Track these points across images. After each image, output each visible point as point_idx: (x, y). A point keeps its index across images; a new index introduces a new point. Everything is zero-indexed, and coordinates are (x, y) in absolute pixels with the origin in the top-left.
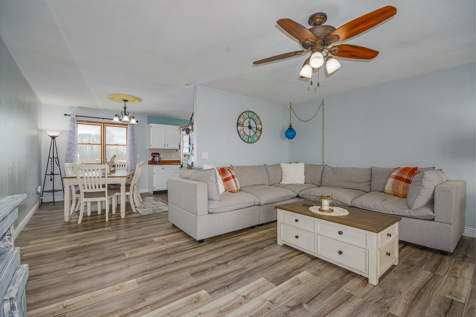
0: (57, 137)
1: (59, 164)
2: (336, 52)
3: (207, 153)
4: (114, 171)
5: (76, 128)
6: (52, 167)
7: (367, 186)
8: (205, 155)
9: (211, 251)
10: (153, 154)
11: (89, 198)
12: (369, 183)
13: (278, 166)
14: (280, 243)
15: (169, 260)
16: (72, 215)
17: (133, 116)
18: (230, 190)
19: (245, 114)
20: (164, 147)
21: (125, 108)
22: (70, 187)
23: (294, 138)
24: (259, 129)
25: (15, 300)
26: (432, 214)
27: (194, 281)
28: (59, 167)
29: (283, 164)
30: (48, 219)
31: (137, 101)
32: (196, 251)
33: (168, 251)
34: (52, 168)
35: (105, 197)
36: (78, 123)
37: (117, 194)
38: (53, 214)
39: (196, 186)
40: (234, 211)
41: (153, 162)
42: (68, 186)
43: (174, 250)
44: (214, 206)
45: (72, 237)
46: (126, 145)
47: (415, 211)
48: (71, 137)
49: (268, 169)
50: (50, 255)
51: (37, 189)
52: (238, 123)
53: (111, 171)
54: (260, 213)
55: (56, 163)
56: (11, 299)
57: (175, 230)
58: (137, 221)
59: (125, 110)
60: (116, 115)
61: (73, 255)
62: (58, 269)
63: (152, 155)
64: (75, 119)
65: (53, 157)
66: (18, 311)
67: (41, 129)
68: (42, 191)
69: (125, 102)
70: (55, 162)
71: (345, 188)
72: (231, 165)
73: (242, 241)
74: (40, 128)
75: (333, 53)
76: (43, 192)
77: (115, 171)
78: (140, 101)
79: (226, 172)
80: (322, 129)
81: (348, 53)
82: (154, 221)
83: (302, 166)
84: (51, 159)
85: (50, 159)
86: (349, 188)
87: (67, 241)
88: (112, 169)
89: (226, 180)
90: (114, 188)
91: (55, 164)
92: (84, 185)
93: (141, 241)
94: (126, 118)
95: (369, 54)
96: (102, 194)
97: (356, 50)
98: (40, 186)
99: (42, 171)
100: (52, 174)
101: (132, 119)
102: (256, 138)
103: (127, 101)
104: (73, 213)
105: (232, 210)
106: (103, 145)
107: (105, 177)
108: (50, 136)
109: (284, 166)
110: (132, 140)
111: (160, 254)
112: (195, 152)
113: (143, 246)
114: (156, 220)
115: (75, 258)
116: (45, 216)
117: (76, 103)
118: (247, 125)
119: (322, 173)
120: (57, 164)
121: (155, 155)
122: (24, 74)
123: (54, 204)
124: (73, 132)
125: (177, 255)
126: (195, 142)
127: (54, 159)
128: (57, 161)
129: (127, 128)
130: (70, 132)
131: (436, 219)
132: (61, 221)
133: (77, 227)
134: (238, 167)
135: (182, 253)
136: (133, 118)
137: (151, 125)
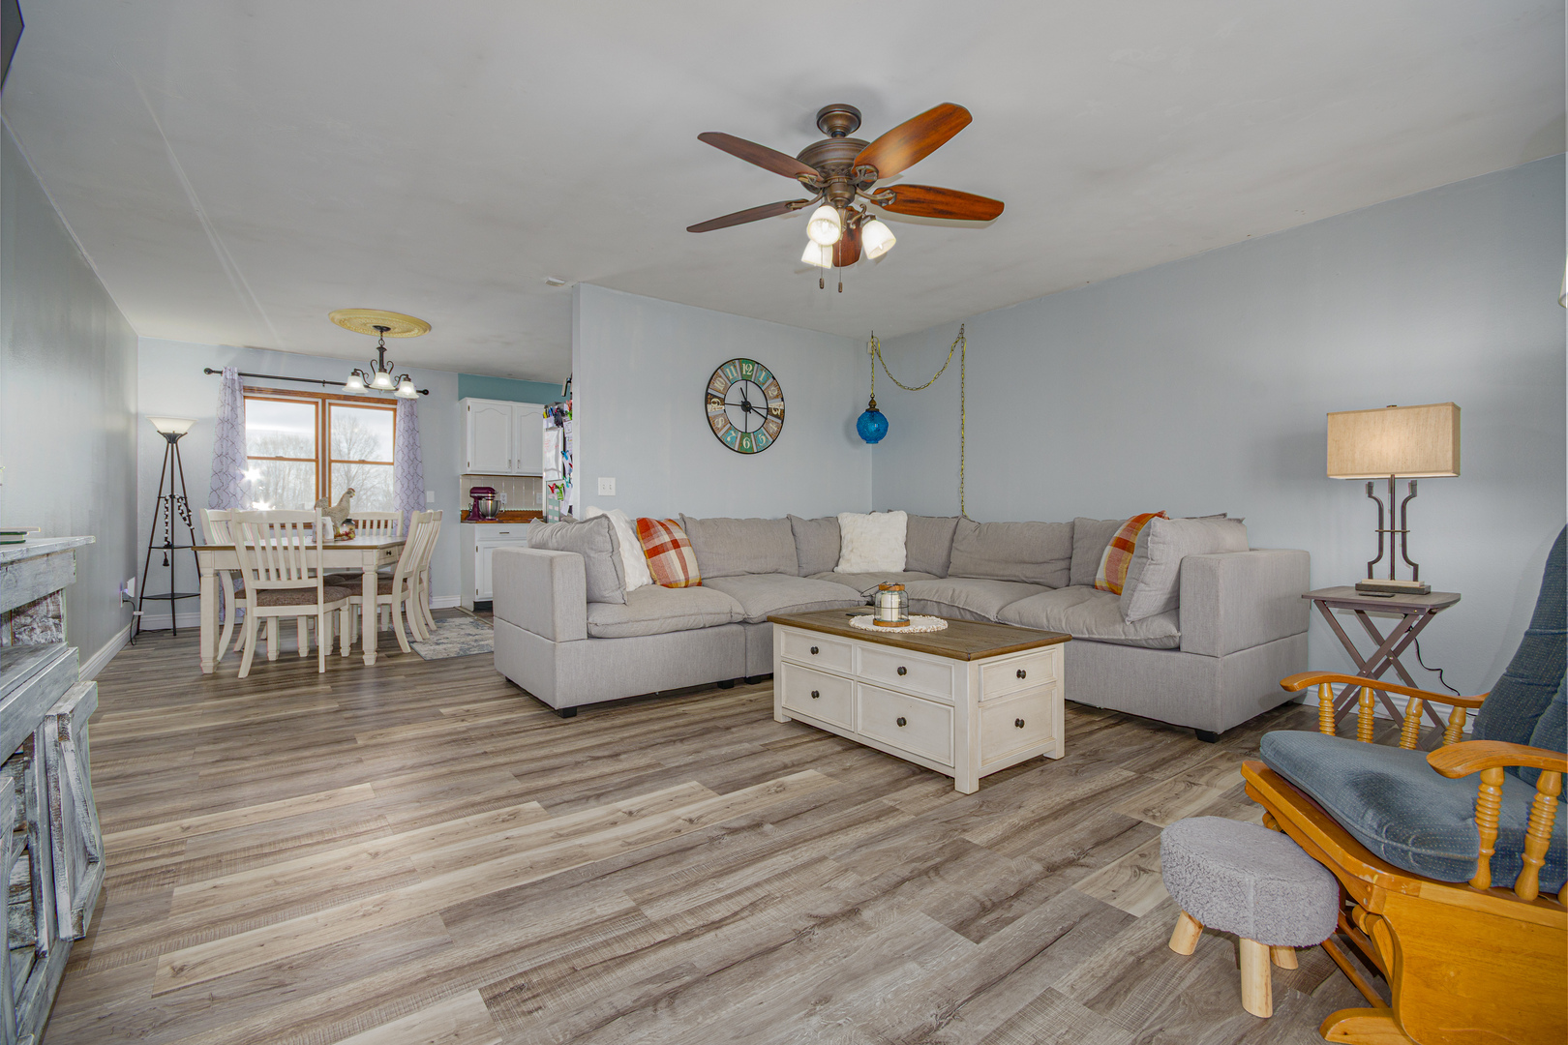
0: (182, 435)
1: (189, 516)
2: (890, 203)
3: (613, 481)
4: (347, 534)
5: (239, 409)
6: (170, 524)
7: (1059, 573)
8: (607, 486)
9: (589, 732)
10: (474, 490)
11: (270, 605)
12: (1063, 564)
13: (833, 522)
14: (780, 716)
15: (467, 750)
16: (223, 658)
17: (407, 376)
18: (664, 581)
19: (732, 367)
20: (509, 470)
21: (382, 350)
22: (217, 574)
23: (881, 438)
24: (775, 413)
25: (68, 720)
26: (1174, 631)
27: (518, 786)
28: (189, 525)
29: (845, 514)
30: (155, 668)
31: (416, 331)
32: (548, 733)
33: (473, 734)
34: (169, 528)
35: (317, 604)
36: (245, 397)
37: (355, 599)
38: (171, 656)
39: (551, 560)
40: (665, 635)
41: (474, 516)
42: (211, 571)
43: (488, 731)
44: (602, 616)
45: (219, 706)
46: (392, 464)
47: (1138, 626)
48: (224, 436)
49: (796, 529)
50: (157, 741)
51: (123, 586)
52: (707, 394)
53: (340, 535)
54: (749, 645)
55: (181, 514)
56: (61, 717)
57: (510, 692)
58: (408, 673)
59: (382, 356)
60: (355, 370)
61: (216, 741)
62: (175, 765)
63: (471, 493)
64: (237, 383)
65: (172, 496)
66: (73, 747)
67: (137, 414)
68: (139, 596)
69: (382, 332)
70: (177, 512)
71: (1005, 578)
72: (682, 516)
73: (684, 714)
74: (133, 410)
75: (883, 205)
76: (142, 598)
77: (352, 535)
78: (425, 331)
79: (652, 530)
80: (960, 413)
81: (924, 205)
82: (456, 673)
83: (900, 519)
84: (167, 500)
85: (162, 501)
86: (1014, 579)
87: (203, 714)
88: (344, 529)
89: (653, 553)
90: (344, 583)
91: (178, 518)
92: (257, 570)
93: (406, 714)
94: (383, 381)
95: (979, 208)
96: (307, 595)
97: (940, 198)
98: (133, 580)
99: (139, 539)
100: (170, 546)
101: (402, 383)
102: (767, 438)
103: (388, 329)
104: (225, 654)
105: (660, 631)
106: (324, 461)
107: (315, 548)
108: (163, 434)
109: (847, 520)
110: (410, 447)
111: (449, 738)
112: (575, 476)
113: (409, 723)
114: (464, 672)
115: (223, 746)
116: (146, 661)
117: (237, 336)
118: (738, 399)
119: (952, 540)
120: (184, 515)
121: (478, 493)
122: (85, 253)
123: (175, 635)
124: (230, 426)
125: (493, 740)
126: (574, 447)
127: (175, 500)
128: (183, 507)
129: (395, 410)
130: (223, 421)
131: (1183, 647)
132: (191, 673)
133: (237, 685)
134: (702, 522)
135: (508, 737)
136: (405, 380)
137: (469, 401)
